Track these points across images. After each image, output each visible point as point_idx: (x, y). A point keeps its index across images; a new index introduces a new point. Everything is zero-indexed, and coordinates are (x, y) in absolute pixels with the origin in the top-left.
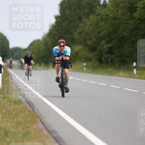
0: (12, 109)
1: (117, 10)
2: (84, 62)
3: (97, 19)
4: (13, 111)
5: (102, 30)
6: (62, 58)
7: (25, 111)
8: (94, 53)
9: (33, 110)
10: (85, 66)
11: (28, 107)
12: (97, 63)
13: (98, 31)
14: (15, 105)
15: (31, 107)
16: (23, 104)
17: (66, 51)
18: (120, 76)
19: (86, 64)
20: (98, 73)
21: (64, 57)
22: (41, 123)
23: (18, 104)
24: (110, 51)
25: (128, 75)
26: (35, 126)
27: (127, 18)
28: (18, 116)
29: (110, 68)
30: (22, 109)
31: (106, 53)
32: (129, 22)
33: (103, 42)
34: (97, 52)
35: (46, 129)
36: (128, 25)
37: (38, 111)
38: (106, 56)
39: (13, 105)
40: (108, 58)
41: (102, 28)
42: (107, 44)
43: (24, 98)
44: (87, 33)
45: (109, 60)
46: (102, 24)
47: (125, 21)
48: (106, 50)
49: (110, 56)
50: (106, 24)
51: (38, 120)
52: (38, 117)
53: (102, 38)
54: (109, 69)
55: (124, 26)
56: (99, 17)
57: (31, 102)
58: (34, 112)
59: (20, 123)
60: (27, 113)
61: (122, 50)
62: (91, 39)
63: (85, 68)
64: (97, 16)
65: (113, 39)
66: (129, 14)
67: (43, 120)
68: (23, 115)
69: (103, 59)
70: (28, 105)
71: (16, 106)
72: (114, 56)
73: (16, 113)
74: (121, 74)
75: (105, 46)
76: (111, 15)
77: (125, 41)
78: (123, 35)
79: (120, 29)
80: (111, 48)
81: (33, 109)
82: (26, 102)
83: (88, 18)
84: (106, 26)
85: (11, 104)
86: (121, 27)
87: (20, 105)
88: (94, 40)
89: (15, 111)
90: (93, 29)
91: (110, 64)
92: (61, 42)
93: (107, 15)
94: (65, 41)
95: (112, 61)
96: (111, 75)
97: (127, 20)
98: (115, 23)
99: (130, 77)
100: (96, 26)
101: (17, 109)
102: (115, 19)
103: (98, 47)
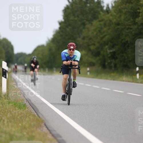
0: (17, 114)
1: (120, 16)
2: (88, 67)
3: (100, 24)
4: (18, 115)
5: (105, 35)
6: (71, 63)
7: (30, 116)
8: (98, 58)
9: (38, 115)
10: (88, 71)
11: (32, 112)
12: (100, 68)
13: (101, 36)
14: (19, 110)
15: (35, 111)
16: (28, 108)
17: (75, 56)
18: (123, 81)
19: (90, 69)
20: (101, 78)
21: (73, 61)
22: (45, 127)
23: (22, 109)
24: (113, 56)
25: (131, 80)
26: (39, 130)
27: (130, 24)
28: (22, 120)
29: (113, 72)
30: (27, 114)
31: (109, 58)
32: (132, 27)
33: (107, 47)
34: (101, 57)
35: (51, 133)
36: (131, 30)
37: (42, 115)
38: (109, 61)
39: (18, 109)
40: (111, 62)
41: (105, 34)
42: (110, 49)
43: (29, 103)
44: (90, 39)
45: (112, 64)
46: (105, 29)
47: (127, 27)
48: (110, 55)
49: (113, 61)
50: (109, 29)
51: (43, 125)
52: (43, 121)
53: (106, 43)
54: (112, 74)
55: (127, 31)
56: (102, 23)
57: (36, 107)
58: (38, 117)
59: (25, 128)
60: (31, 117)
61: (124, 55)
62: (94, 45)
63: (88, 73)
64: (100, 21)
65: (115, 45)
66: (132, 20)
67: (47, 124)
68: (27, 119)
69: (106, 64)
70: (32, 109)
71: (21, 111)
72: (117, 60)
73: (21, 118)
74: (124, 78)
75: (109, 51)
76: (114, 21)
77: (128, 46)
78: (126, 40)
79: (123, 34)
80: (114, 53)
81: (38, 113)
82: (31, 107)
83: (92, 24)
84: (109, 31)
85: (15, 109)
86: (124, 33)
87: (25, 109)
88: (97, 45)
89: (20, 116)
90: (97, 34)
91: (113, 69)
92: (71, 45)
93: (110, 21)
94: (75, 45)
95: (115, 66)
96: (114, 80)
97: (130, 25)
98: (118, 28)
99: (133, 82)
100: (100, 31)
101: (21, 113)
102: (118, 24)
103: (102, 52)
